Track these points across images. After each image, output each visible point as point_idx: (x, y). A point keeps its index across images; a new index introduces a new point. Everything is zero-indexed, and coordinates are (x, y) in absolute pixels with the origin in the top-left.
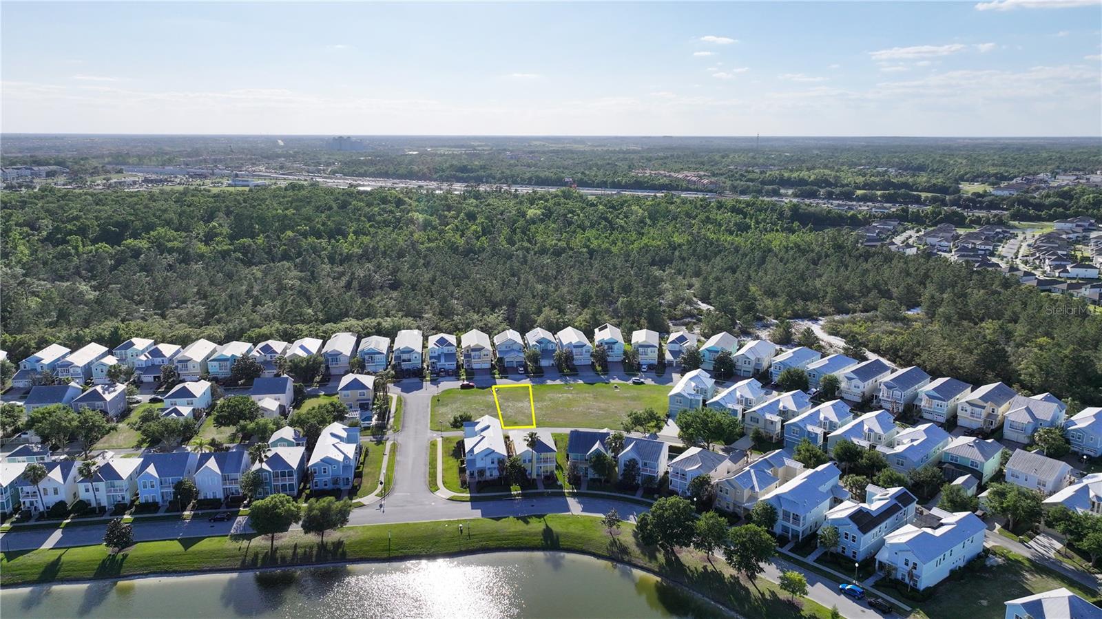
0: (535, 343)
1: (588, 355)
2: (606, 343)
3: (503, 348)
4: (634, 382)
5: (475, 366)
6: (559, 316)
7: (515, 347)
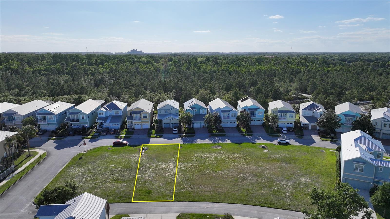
0: (189, 108)
1: (234, 119)
2: (249, 109)
3: (163, 113)
4: (279, 143)
5: (136, 127)
7: (172, 112)
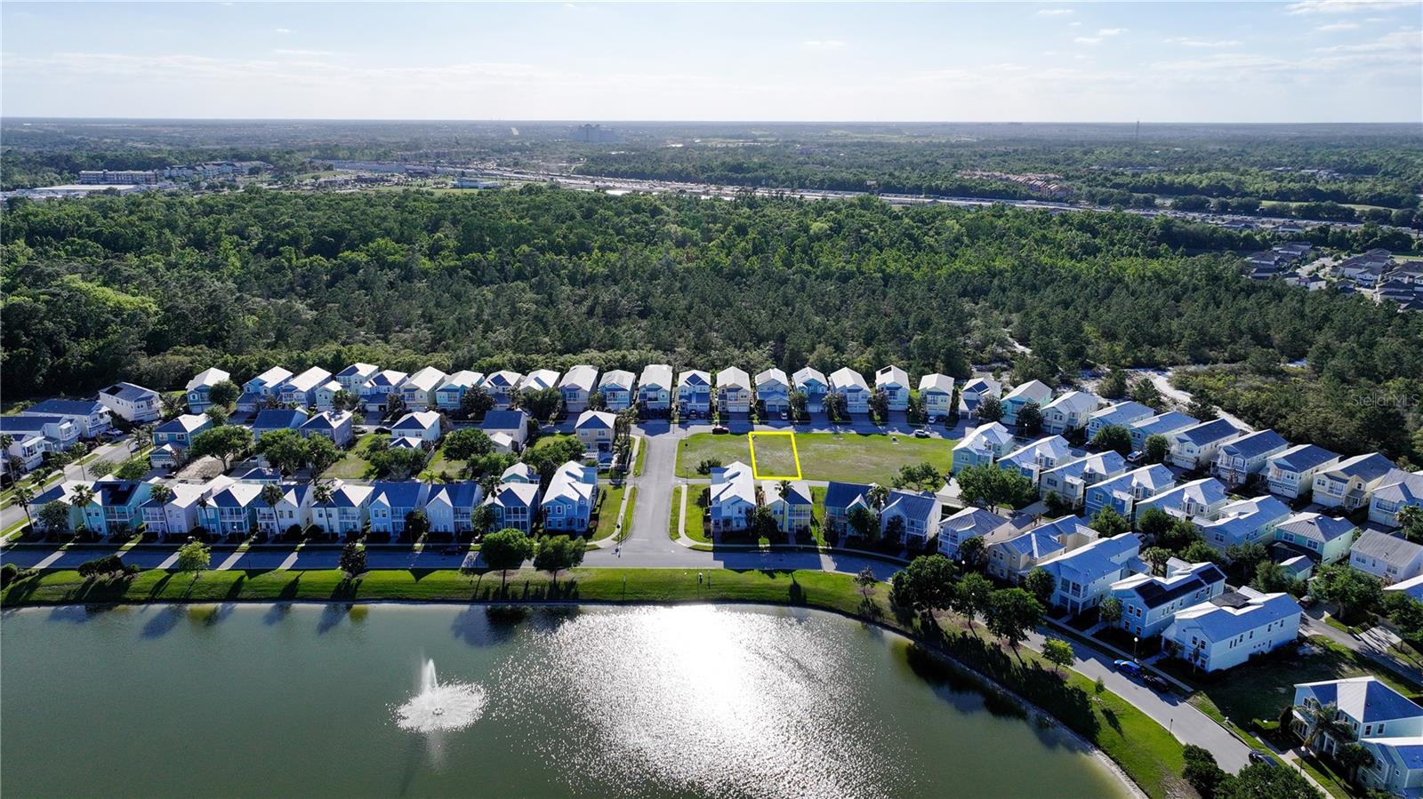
0: (802, 385)
1: (865, 401)
2: (888, 388)
3: (765, 390)
4: (917, 436)
5: (731, 409)
6: (835, 355)
7: (779, 389)
